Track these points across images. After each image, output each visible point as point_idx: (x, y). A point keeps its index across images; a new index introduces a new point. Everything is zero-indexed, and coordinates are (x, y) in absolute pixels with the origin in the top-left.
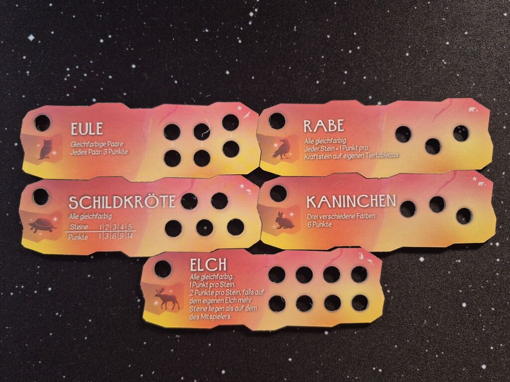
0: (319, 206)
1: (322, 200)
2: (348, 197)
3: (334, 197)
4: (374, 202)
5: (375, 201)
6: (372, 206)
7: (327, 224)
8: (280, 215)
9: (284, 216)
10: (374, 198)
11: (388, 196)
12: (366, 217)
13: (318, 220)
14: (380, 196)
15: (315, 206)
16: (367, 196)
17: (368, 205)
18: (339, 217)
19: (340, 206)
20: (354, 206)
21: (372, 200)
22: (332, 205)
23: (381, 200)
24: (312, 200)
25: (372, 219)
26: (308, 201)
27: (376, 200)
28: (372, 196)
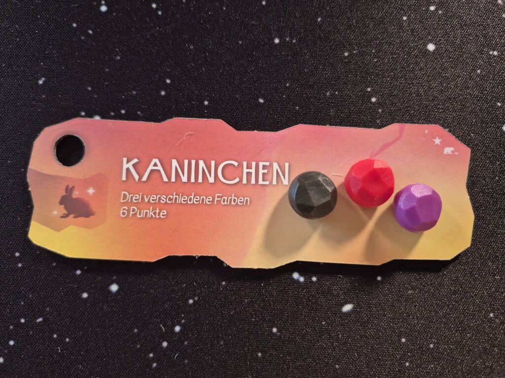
0: (144, 179)
1: (151, 167)
2: (202, 164)
3: (175, 163)
4: (249, 174)
5: (251, 173)
6: (245, 181)
7: (158, 211)
8: (69, 190)
9: (76, 194)
10: (249, 167)
11: (276, 166)
12: (233, 203)
13: (140, 204)
14: (261, 164)
15: (136, 177)
16: (236, 164)
17: (237, 180)
18: (181, 200)
19: (184, 179)
20: (211, 180)
21: (245, 170)
22: (169, 178)
23: (261, 171)
24: (134, 165)
25: (245, 205)
26: (125, 166)
27: (253, 171)
28: (245, 164)
